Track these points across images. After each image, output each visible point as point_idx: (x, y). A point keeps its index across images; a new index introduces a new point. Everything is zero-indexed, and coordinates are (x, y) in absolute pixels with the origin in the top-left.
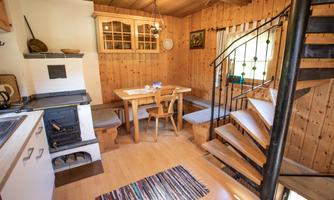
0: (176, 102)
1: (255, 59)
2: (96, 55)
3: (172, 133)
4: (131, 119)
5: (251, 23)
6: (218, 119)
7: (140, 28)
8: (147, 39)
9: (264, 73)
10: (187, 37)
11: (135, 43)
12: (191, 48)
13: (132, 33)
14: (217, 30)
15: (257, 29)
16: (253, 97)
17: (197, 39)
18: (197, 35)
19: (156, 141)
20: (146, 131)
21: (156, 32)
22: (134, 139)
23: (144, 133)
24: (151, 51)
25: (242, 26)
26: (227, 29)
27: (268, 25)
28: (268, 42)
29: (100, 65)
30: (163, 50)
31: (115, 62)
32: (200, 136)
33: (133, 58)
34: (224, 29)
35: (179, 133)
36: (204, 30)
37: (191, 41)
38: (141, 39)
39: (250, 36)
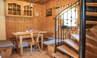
0: (40, 37)
1: (71, 17)
2: (4, 17)
3: (39, 52)
4: (19, 47)
5: (69, 5)
6: (58, 43)
7: (25, 7)
8: (28, 11)
9: (75, 23)
10: (45, 12)
11: (22, 13)
12: (46, 16)
13: (21, 9)
14: (57, 8)
15: (71, 6)
16: (72, 33)
17: (49, 12)
18: (48, 11)
19: (31, 55)
20: (26, 52)
21: (31, 8)
22: (20, 55)
23: (25, 53)
24: (29, 16)
25: (66, 6)
26: (60, 7)
27: (75, 5)
28: (75, 11)
29: (6, 22)
30: (35, 17)
31: (13, 21)
32: (51, 51)
33: (21, 20)
34: (59, 8)
35: (42, 52)
36: (51, 9)
37: (46, 13)
38: (25, 11)
39: (69, 9)
